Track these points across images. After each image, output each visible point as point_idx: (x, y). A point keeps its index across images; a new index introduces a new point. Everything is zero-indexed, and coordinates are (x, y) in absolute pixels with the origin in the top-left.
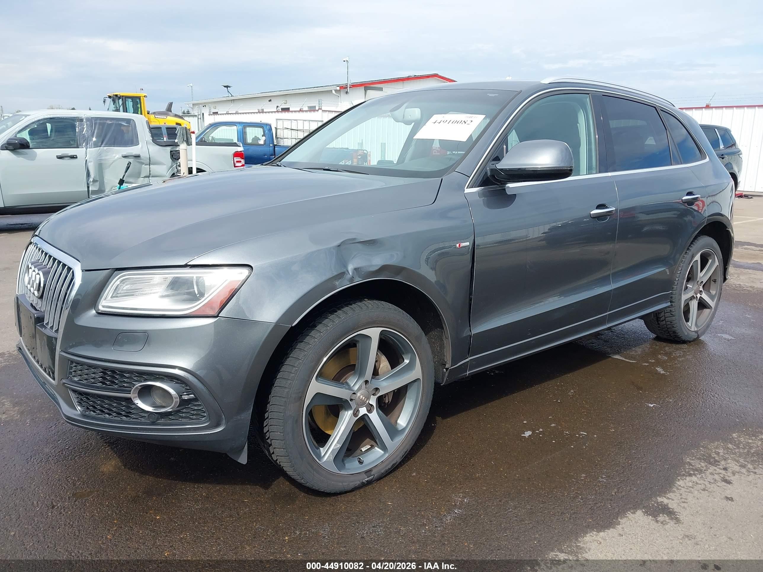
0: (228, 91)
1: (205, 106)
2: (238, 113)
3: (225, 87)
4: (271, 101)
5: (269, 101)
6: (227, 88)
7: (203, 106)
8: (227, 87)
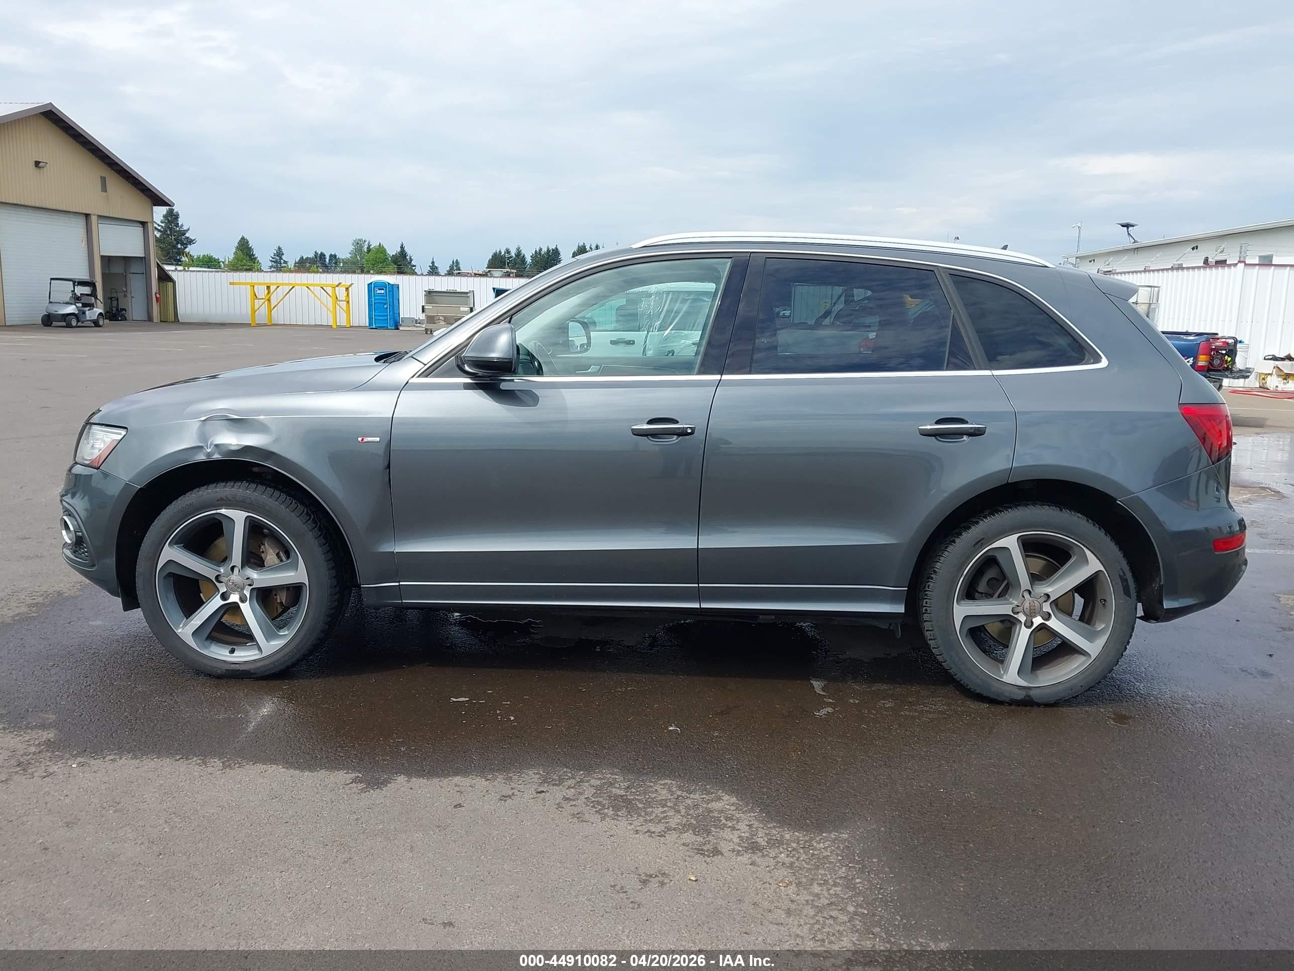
0: (1129, 234)
1: (1094, 260)
2: (1149, 271)
3: (1123, 226)
4: (1197, 249)
5: (1193, 249)
6: (1128, 228)
7: (1090, 261)
8: (1127, 226)
